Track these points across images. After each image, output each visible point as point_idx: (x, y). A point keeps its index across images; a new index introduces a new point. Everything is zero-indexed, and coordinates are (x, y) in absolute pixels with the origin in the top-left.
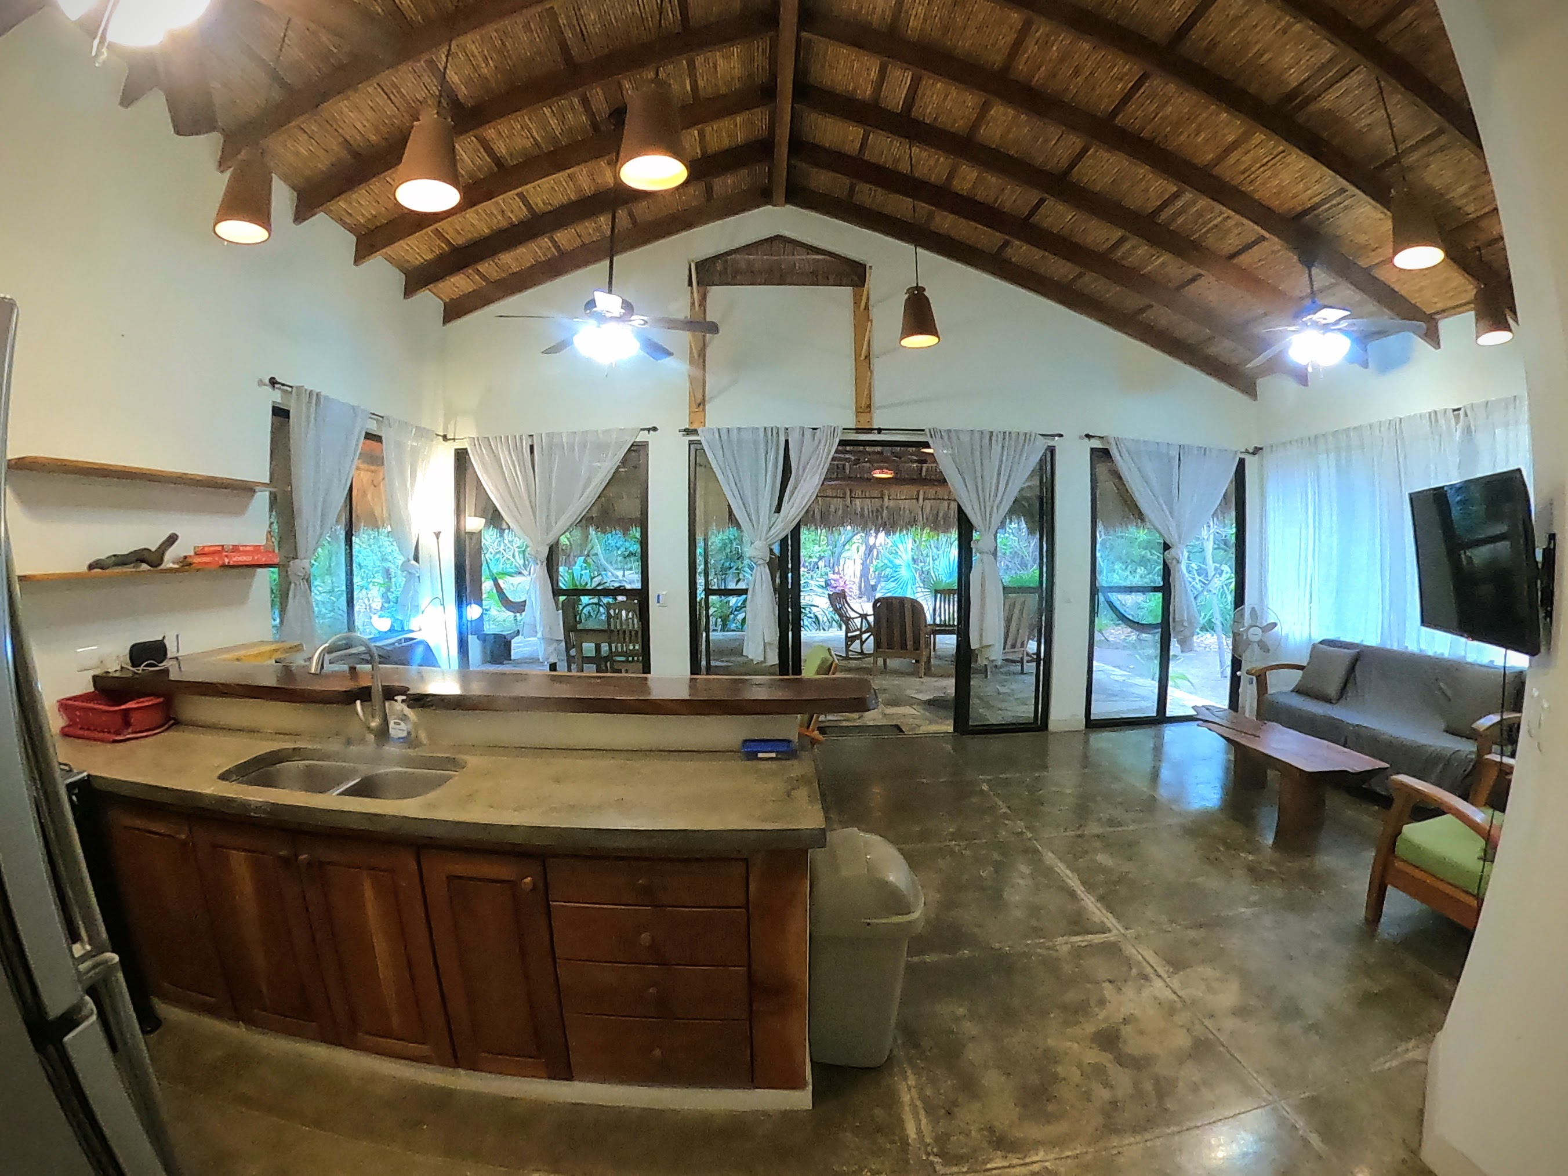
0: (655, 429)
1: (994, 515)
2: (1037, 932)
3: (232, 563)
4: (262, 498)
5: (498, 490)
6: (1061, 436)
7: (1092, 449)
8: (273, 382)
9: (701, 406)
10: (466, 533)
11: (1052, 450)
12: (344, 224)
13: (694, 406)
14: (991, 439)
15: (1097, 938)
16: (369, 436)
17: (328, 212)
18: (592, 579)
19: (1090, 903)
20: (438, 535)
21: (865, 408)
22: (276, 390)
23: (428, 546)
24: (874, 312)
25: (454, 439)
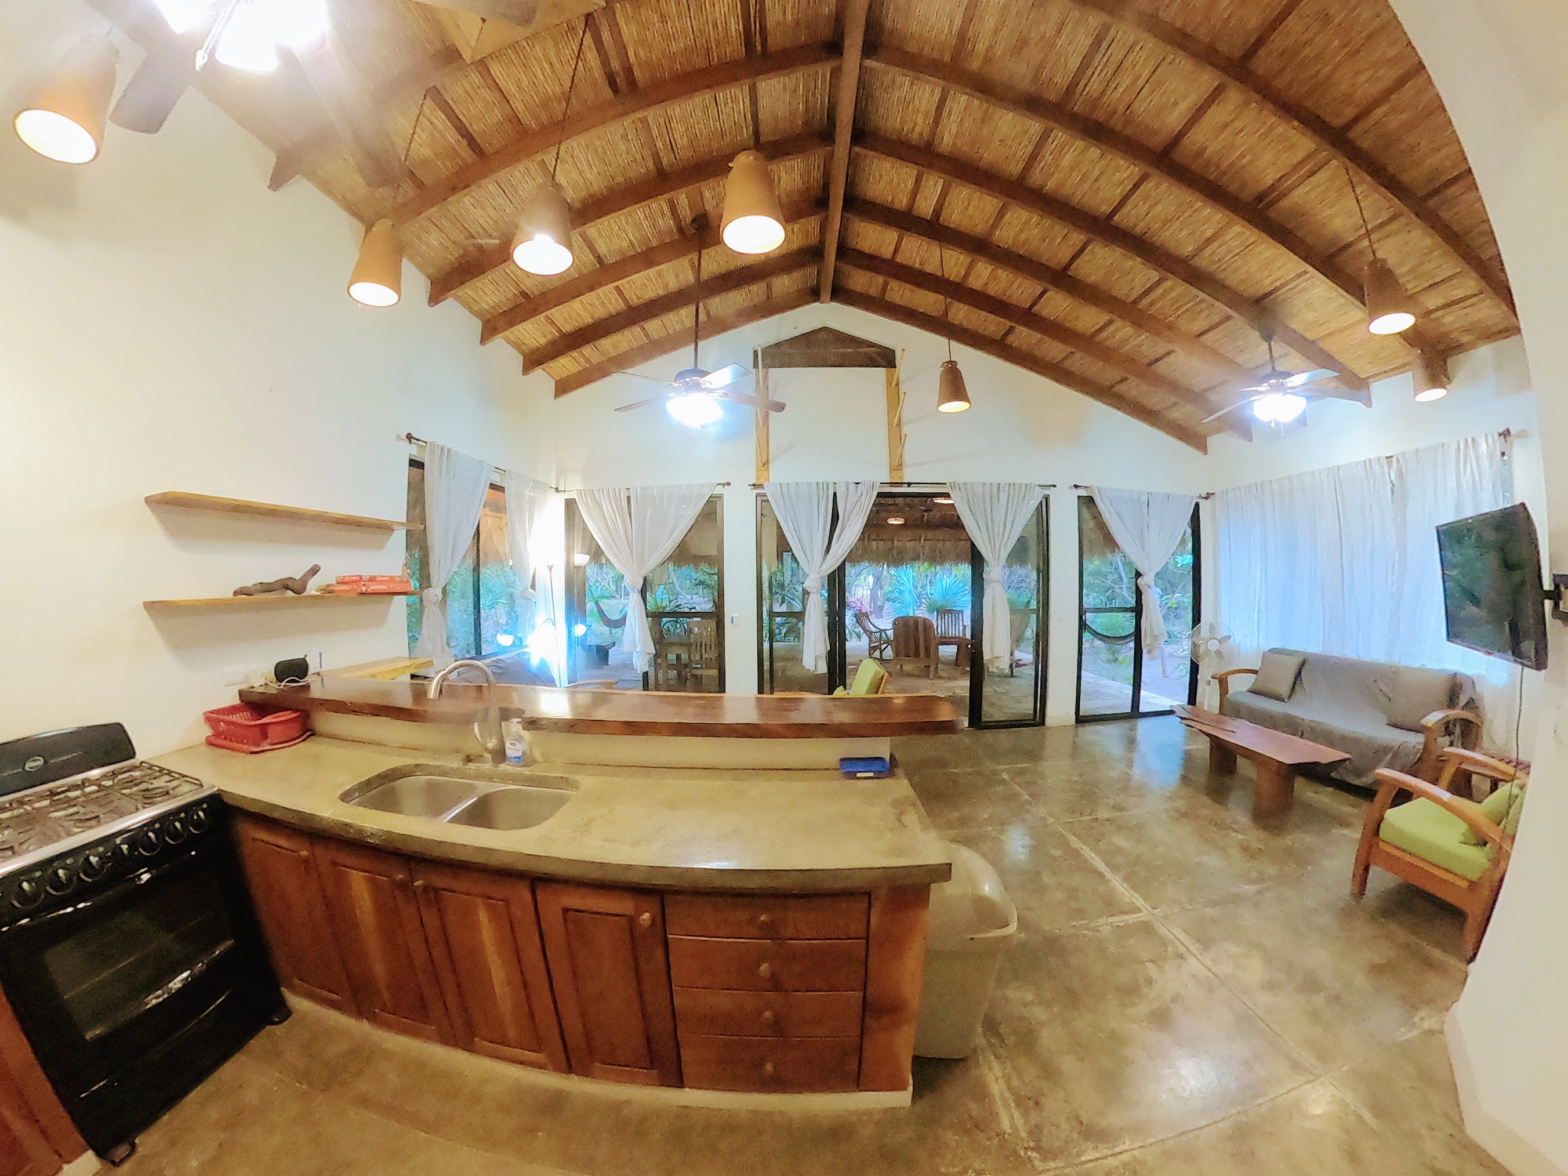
0: (729, 484)
1: (1002, 552)
2: (1080, 913)
3: (369, 591)
4: (399, 537)
5: (601, 532)
6: (1055, 486)
7: (1079, 497)
8: (409, 437)
9: (766, 466)
10: (575, 567)
11: (1047, 498)
12: (470, 309)
13: (761, 465)
14: (998, 490)
15: (1131, 918)
16: (493, 486)
17: (458, 298)
18: (670, 602)
19: (1117, 883)
20: (550, 568)
21: (897, 466)
22: (412, 445)
23: (542, 575)
24: (903, 388)
25: (564, 491)
